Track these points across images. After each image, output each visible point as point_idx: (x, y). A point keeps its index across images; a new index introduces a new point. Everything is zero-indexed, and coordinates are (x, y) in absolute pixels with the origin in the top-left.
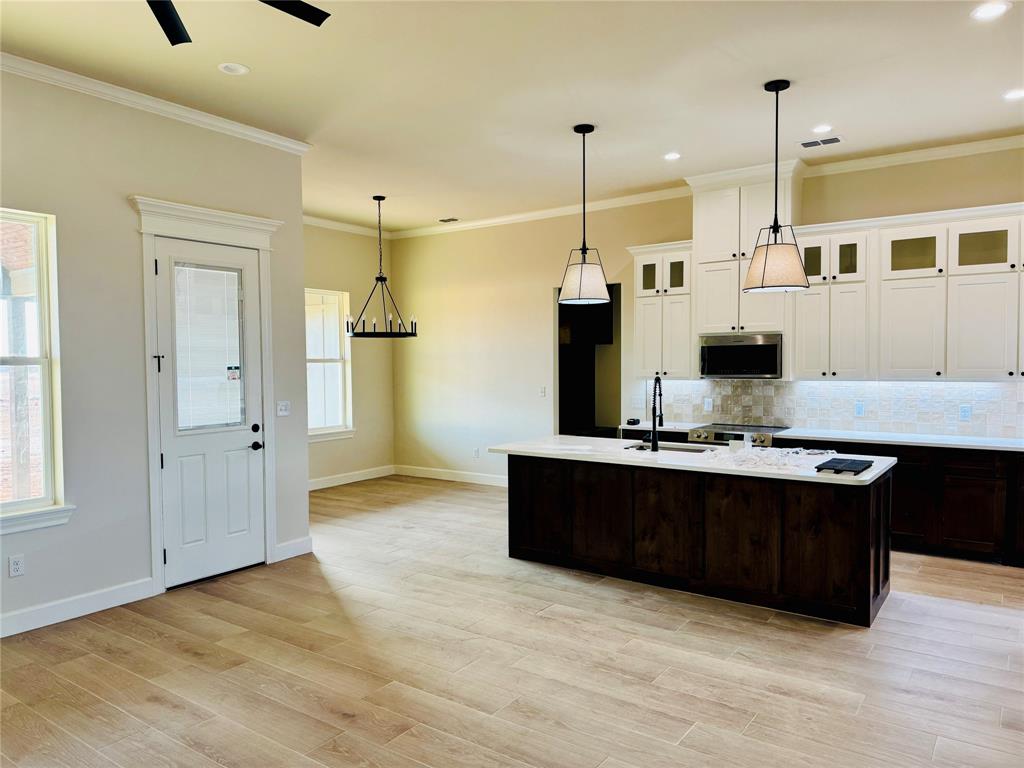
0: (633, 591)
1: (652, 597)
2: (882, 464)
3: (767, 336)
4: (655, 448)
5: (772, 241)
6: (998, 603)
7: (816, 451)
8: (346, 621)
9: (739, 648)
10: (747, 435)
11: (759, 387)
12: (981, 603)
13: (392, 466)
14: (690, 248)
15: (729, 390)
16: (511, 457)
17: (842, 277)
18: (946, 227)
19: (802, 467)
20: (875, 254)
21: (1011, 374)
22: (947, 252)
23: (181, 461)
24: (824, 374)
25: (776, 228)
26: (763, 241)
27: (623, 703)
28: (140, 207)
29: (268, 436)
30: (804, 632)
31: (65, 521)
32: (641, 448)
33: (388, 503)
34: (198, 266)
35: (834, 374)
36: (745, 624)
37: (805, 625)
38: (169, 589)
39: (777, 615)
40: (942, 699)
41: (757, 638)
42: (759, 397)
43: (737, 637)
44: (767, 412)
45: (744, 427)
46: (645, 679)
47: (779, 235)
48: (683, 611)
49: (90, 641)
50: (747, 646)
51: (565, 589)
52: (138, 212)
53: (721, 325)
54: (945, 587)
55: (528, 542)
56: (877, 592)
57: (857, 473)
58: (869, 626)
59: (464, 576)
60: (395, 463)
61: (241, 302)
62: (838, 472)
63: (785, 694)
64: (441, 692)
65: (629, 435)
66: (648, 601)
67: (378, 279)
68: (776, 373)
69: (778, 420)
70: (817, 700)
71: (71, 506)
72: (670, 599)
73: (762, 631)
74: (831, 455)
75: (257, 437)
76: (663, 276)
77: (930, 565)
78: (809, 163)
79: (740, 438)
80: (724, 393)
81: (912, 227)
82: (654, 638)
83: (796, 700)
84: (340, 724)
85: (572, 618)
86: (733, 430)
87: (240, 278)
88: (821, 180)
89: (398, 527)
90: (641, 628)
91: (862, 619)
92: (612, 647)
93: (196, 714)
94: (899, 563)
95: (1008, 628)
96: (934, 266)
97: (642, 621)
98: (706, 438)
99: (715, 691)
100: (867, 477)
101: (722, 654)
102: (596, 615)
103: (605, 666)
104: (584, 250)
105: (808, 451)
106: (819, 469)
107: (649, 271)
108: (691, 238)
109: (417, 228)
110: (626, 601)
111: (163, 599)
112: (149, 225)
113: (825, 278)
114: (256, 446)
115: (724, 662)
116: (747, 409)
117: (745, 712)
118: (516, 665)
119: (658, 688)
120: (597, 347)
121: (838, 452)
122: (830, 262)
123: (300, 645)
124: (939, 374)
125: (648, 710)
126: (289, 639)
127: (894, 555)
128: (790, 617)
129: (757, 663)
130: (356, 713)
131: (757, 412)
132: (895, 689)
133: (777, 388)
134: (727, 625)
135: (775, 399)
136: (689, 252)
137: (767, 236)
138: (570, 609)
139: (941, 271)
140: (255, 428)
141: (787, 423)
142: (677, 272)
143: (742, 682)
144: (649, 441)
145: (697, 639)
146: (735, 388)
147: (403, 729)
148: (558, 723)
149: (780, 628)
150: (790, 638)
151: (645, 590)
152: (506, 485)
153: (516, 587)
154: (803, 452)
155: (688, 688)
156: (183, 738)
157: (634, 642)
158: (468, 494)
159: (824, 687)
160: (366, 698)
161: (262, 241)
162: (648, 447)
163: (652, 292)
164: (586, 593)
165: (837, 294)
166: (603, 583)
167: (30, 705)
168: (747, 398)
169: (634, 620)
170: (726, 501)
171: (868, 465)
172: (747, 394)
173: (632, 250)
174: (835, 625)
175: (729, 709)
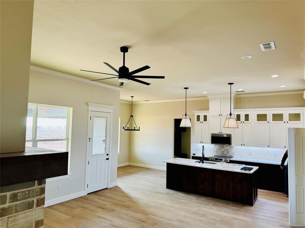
0: (199, 197)
1: (203, 199)
2: (255, 168)
3: (227, 135)
4: (203, 163)
5: (230, 118)
6: (282, 202)
7: (241, 165)
8: (133, 202)
9: (224, 210)
10: (223, 159)
11: (226, 147)
12: (278, 201)
13: (128, 163)
14: (208, 112)
15: (218, 147)
16: (167, 164)
17: (246, 122)
18: (270, 112)
19: (237, 168)
20: (253, 117)
21: (285, 147)
22: (270, 118)
23: (92, 163)
24: (242, 145)
25: (231, 114)
26: (228, 117)
27: (201, 220)
28: (89, 105)
29: (109, 157)
30: (238, 207)
31: (69, 177)
32: (199, 162)
33: (131, 173)
34: (97, 117)
35: (244, 145)
36: (225, 205)
37: (238, 205)
38: (88, 194)
39: (232, 203)
40: (268, 221)
41: (228, 208)
42: (226, 149)
43: (224, 208)
44: (228, 153)
45: (222, 157)
46: (204, 216)
47: (231, 116)
48: (210, 202)
49: (77, 205)
50: (226, 210)
51: (182, 196)
52: (88, 106)
53: (216, 132)
54: (270, 198)
55: (171, 185)
56: (255, 198)
57: (250, 171)
58: (253, 206)
59: (157, 193)
60: (129, 162)
61: (106, 125)
62: (245, 170)
63: (235, 219)
64: (161, 217)
65: (194, 158)
66: (202, 199)
67: (131, 116)
68: (230, 144)
69: (231, 155)
70: (242, 220)
71: (71, 173)
72: (207, 199)
73: (229, 206)
74: (244, 166)
75: (107, 157)
76: (202, 119)
77: (267, 192)
78: (237, 94)
79: (221, 160)
80: (217, 148)
81: (262, 112)
82: (205, 207)
83: (237, 220)
84: (142, 223)
85: (185, 203)
86: (219, 157)
87: (107, 119)
88: (240, 98)
89: (135, 180)
90: (201, 205)
91: (251, 204)
92: (196, 209)
93: (110, 220)
94: (260, 192)
95: (284, 207)
96: (267, 121)
97: (202, 204)
98: (213, 159)
99: (220, 218)
100: (252, 172)
101: (221, 211)
102: (191, 202)
103: (195, 213)
104: (186, 115)
105: (239, 164)
106: (241, 169)
107: (198, 117)
108: (209, 110)
109: (138, 102)
110: (197, 199)
111: (87, 196)
112: (90, 108)
113: (241, 122)
114: (107, 159)
115: (221, 213)
116: (223, 152)
117: (227, 223)
118: (175, 212)
119: (208, 217)
120: (182, 132)
121: (245, 165)
122: (243, 118)
123: (125, 207)
124: (268, 146)
125: (206, 222)
126: (122, 206)
127: (258, 190)
128: (235, 204)
129: (228, 213)
130: (144, 221)
131: (225, 153)
132: (258, 219)
133: (230, 147)
134: (221, 205)
135: (230, 150)
136: (208, 113)
137: (229, 116)
138: (185, 201)
139: (268, 122)
140: (107, 155)
141: (233, 156)
142: (205, 118)
143: (225, 217)
144: (201, 161)
145: (215, 208)
146: (220, 147)
147: (156, 224)
148: (188, 224)
149: (233, 206)
150: (235, 208)
151: (201, 197)
152: (166, 170)
153: (170, 195)
154: (237, 165)
155: (214, 218)
156: (110, 225)
157: (200, 208)
158: (150, 171)
159: (243, 218)
160: (145, 218)
161: (111, 111)
162: (201, 162)
163: (199, 122)
164: (187, 197)
165: (244, 126)
166: (191, 195)
167: (73, 218)
168: (223, 149)
169: (200, 203)
170: (220, 176)
171: (252, 169)
172: (223, 148)
173: (194, 111)
174: (245, 206)
175: (223, 222)
